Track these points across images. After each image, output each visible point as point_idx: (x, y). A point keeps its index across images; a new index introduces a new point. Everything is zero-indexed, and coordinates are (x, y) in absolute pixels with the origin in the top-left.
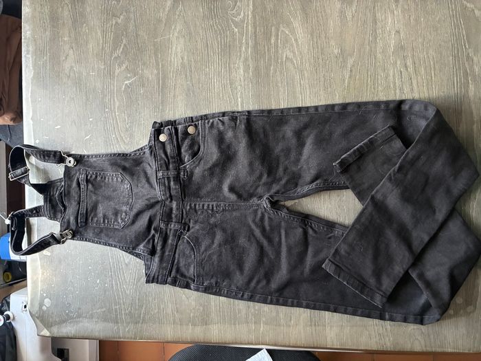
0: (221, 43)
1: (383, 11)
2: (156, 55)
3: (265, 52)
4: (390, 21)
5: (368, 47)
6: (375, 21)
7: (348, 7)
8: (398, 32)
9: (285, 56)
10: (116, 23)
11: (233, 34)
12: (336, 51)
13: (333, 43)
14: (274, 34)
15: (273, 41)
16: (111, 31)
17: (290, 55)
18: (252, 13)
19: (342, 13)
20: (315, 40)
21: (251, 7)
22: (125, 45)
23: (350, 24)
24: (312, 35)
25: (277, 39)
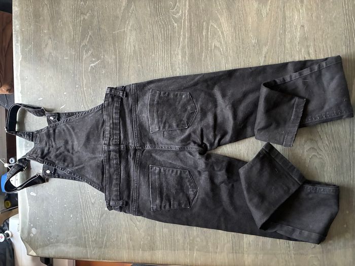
0: (164, 34)
1: (291, 10)
2: (114, 44)
3: (198, 42)
4: (296, 18)
5: (279, 38)
6: (284, 18)
7: (264, 7)
8: (303, 26)
9: (213, 45)
10: (84, 19)
11: (174, 28)
12: (253, 41)
13: (251, 35)
14: (205, 28)
15: (204, 33)
16: (80, 26)
17: (218, 44)
18: (188, 11)
19: (259, 12)
20: (237, 32)
21: (187, 6)
22: (91, 36)
23: (265, 20)
24: (234, 29)
25: (208, 32)
